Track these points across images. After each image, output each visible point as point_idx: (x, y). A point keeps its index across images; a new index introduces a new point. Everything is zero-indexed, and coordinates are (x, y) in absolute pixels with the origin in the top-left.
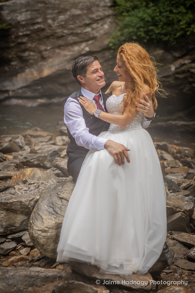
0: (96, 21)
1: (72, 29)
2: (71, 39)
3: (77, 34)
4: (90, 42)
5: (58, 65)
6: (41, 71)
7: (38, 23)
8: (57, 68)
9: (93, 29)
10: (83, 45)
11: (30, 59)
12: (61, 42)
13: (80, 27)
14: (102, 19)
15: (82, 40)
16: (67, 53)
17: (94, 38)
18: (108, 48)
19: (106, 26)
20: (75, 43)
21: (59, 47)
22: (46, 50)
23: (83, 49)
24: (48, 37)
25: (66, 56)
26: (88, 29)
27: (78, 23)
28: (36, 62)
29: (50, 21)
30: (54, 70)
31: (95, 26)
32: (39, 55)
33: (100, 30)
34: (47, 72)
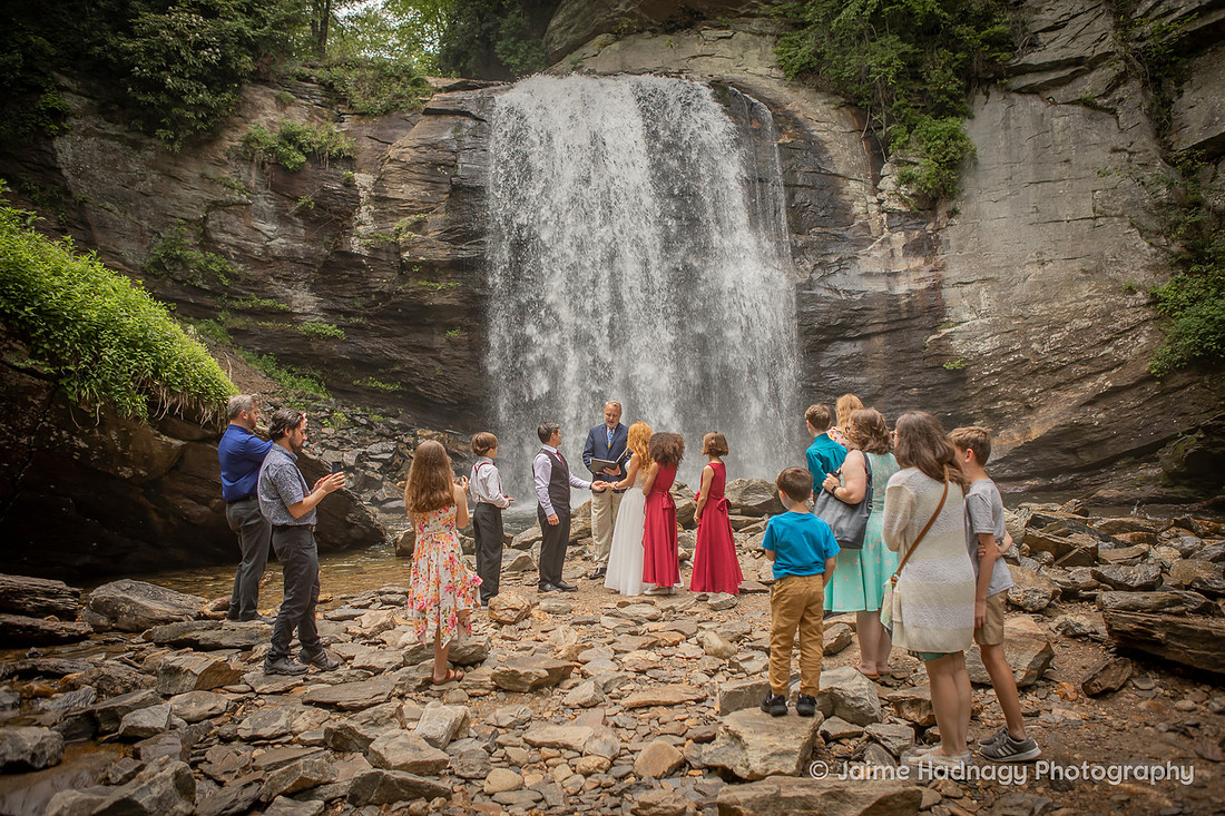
0: (1122, 334)
1: (1076, 353)
2: (1076, 370)
3: (1088, 361)
4: (1114, 371)
5: (1056, 417)
6: (1026, 431)
7: (1014, 352)
8: (1055, 422)
9: (1117, 348)
10: (1103, 376)
11: (1006, 413)
12: (1058, 378)
13: (1092, 347)
14: (1132, 328)
15: (1098, 369)
16: (1071, 394)
17: (1122, 363)
18: (1150, 378)
19: (1142, 340)
20: (1087, 377)
21: (1057, 386)
22: (1032, 395)
23: (1101, 385)
24: (1035, 372)
25: (1070, 400)
26: (1109, 350)
27: (1088, 342)
28: (1017, 416)
29: (1034, 346)
30: (1049, 427)
31: (1120, 342)
32: (1021, 405)
33: (1131, 348)
34: (1036, 432)
